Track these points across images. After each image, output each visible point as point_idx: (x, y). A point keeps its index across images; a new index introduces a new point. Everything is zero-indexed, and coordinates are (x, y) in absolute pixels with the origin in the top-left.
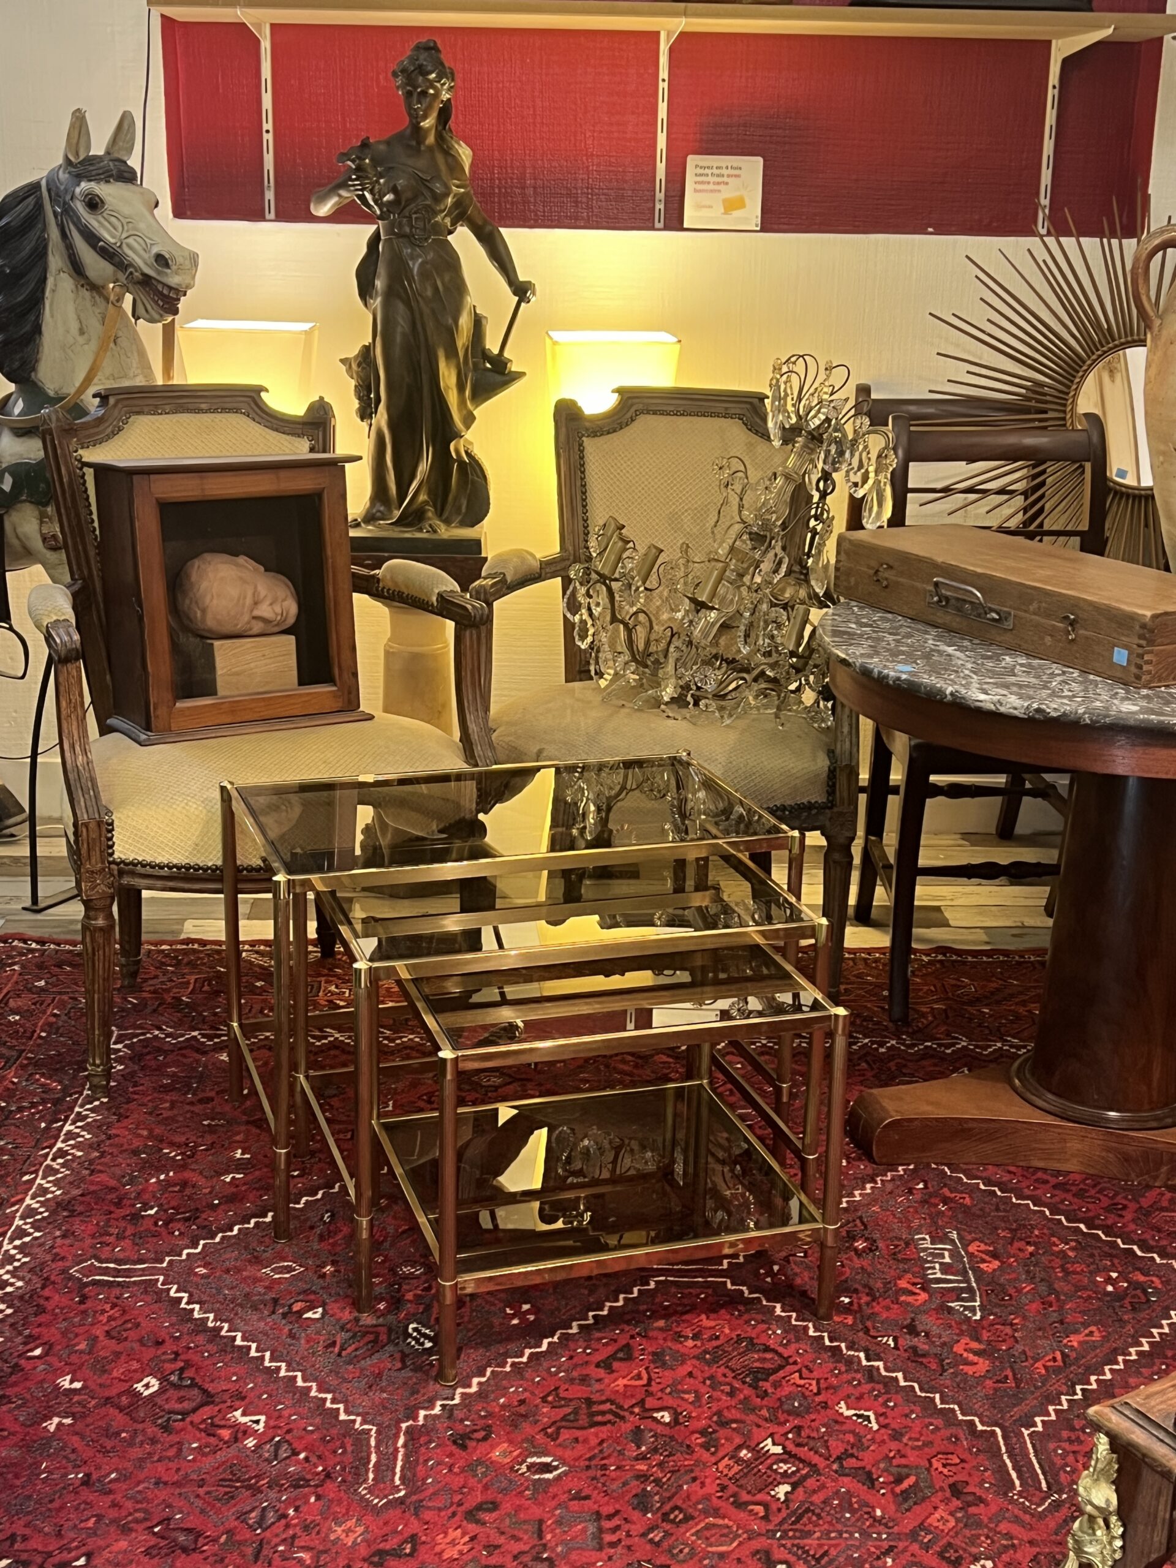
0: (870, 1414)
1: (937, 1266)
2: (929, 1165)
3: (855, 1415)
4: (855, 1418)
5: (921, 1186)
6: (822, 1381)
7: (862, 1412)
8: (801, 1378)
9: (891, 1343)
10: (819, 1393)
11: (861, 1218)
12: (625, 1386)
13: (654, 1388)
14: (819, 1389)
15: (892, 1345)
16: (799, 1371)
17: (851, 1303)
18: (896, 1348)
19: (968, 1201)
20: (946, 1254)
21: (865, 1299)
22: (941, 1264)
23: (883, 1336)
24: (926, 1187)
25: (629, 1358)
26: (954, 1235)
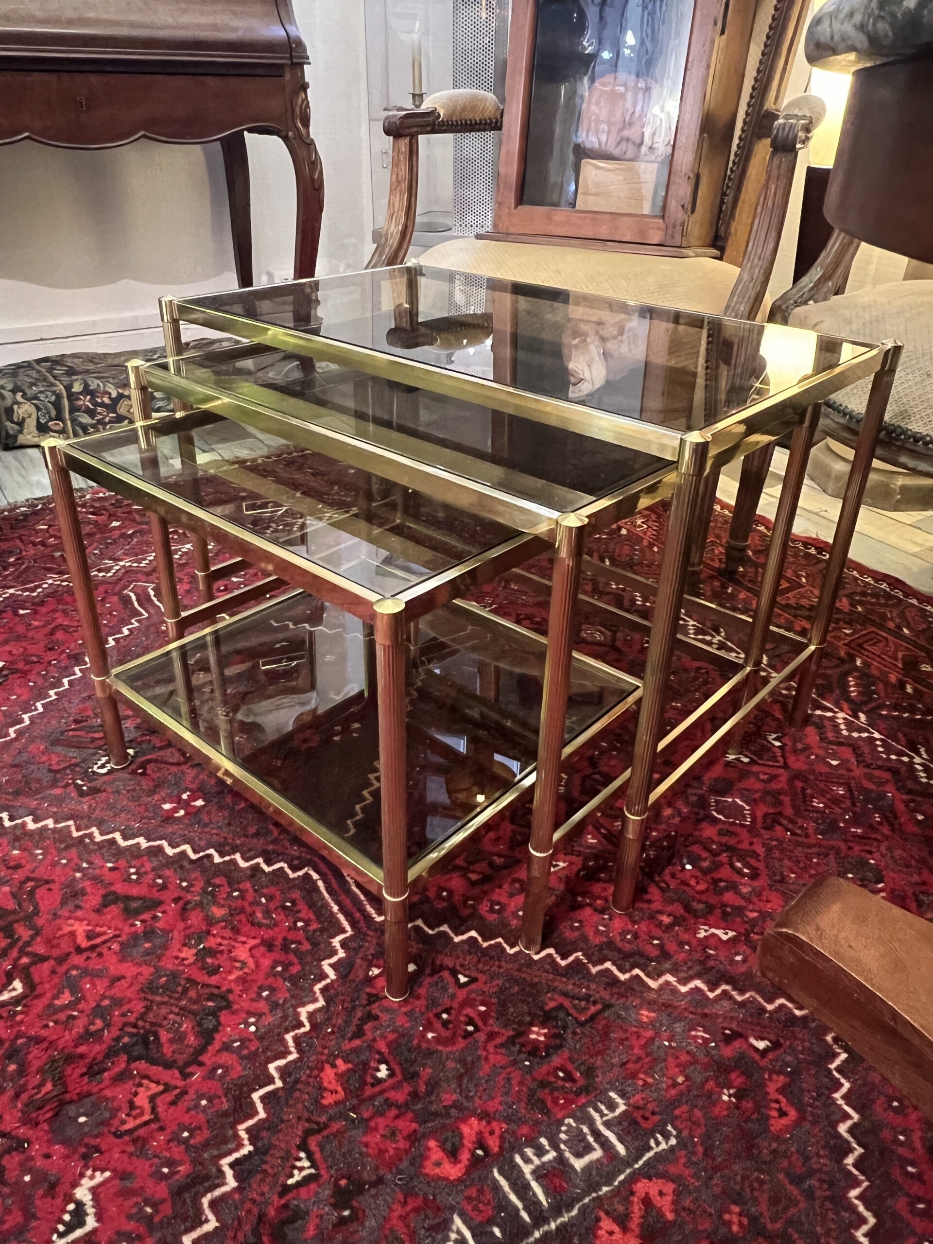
0: (91, 1223)
1: (551, 1155)
2: (826, 1030)
3: (80, 1205)
4: (71, 1207)
5: (761, 1045)
6: (153, 1126)
7: (90, 1210)
8: (152, 1099)
9: (297, 1177)
10: (118, 1135)
11: (607, 1006)
12: (72, 934)
13: (77, 960)
14: (130, 1132)
15: (291, 1181)
16: (168, 1088)
17: (380, 1081)
18: (286, 1189)
19: (777, 1124)
20: (597, 1154)
21: (399, 1096)
22: (561, 1159)
23: (310, 1158)
24: (764, 1053)
25: (130, 914)
26: (660, 1145)
